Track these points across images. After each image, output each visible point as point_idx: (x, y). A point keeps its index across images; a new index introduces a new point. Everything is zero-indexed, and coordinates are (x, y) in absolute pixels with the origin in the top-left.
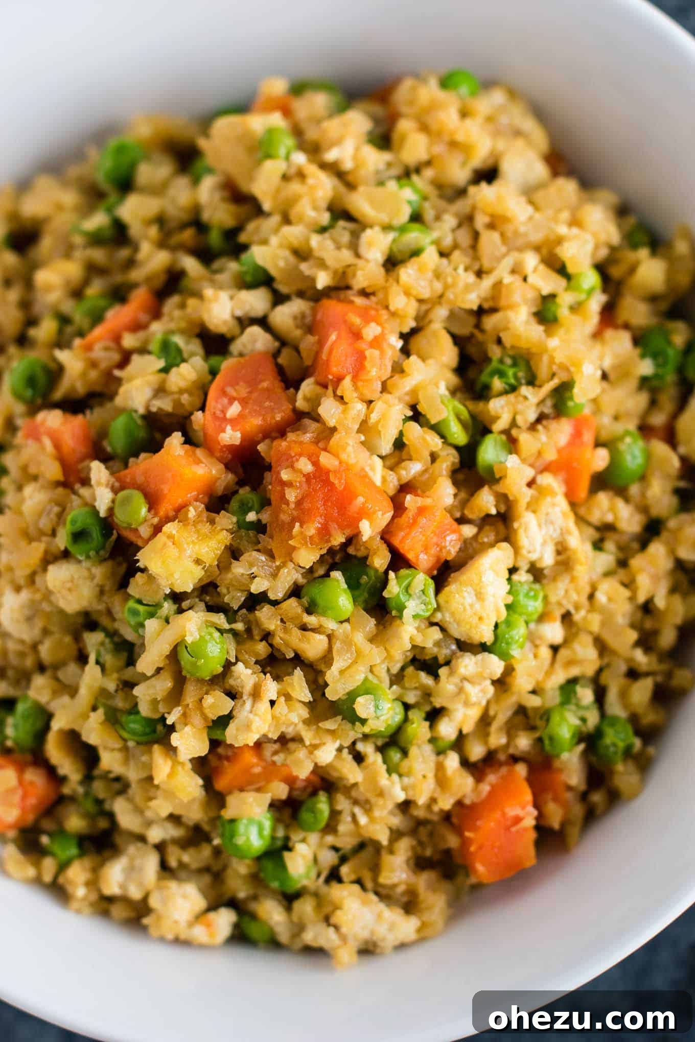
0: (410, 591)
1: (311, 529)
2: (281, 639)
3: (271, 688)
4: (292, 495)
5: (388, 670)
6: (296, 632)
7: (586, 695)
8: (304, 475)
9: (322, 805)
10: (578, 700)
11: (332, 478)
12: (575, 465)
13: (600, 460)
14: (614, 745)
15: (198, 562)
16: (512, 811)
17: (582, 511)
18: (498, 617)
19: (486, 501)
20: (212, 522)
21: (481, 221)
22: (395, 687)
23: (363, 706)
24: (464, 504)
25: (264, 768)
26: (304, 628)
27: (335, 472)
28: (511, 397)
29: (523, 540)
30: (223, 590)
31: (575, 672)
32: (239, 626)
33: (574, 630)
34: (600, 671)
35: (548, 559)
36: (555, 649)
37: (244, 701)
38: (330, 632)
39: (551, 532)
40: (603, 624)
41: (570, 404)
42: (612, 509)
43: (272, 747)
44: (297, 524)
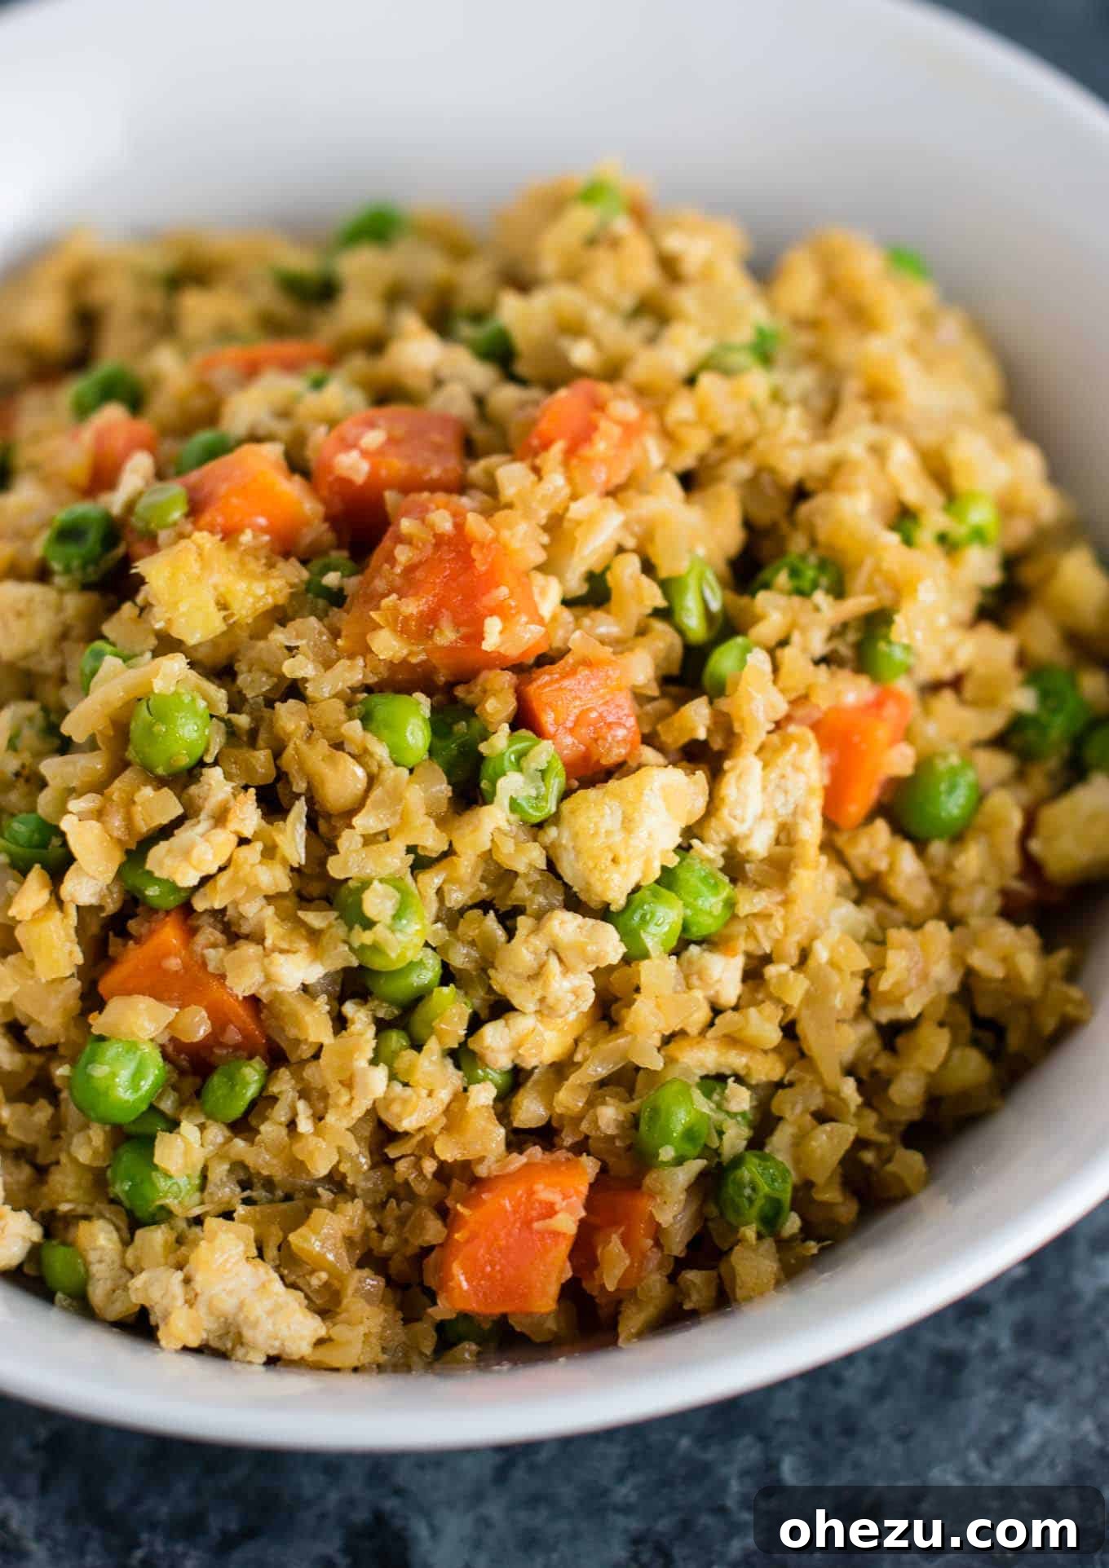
0: (524, 763)
1: (412, 607)
2: (296, 749)
3: (248, 816)
4: (403, 555)
5: (440, 892)
6: (323, 746)
7: (741, 1099)
8: (435, 535)
9: (252, 1075)
10: (724, 1098)
11: (475, 553)
12: (856, 739)
13: (900, 761)
14: (754, 1189)
15: (223, 606)
16: (545, 1193)
17: (841, 840)
18: (645, 875)
19: (697, 718)
20: (271, 565)
21: (852, 387)
22: (439, 925)
23: (377, 903)
24: (663, 716)
25: (186, 967)
26: (338, 746)
27: (482, 546)
28: (796, 600)
29: (729, 788)
30: (241, 667)
31: (737, 1060)
32: (243, 720)
33: (760, 996)
34: (779, 1085)
35: (759, 844)
36: (716, 1011)
37: (199, 822)
38: (375, 769)
39: (778, 804)
40: (809, 999)
41: (882, 646)
42: (891, 852)
43: (212, 934)
44: (394, 596)
